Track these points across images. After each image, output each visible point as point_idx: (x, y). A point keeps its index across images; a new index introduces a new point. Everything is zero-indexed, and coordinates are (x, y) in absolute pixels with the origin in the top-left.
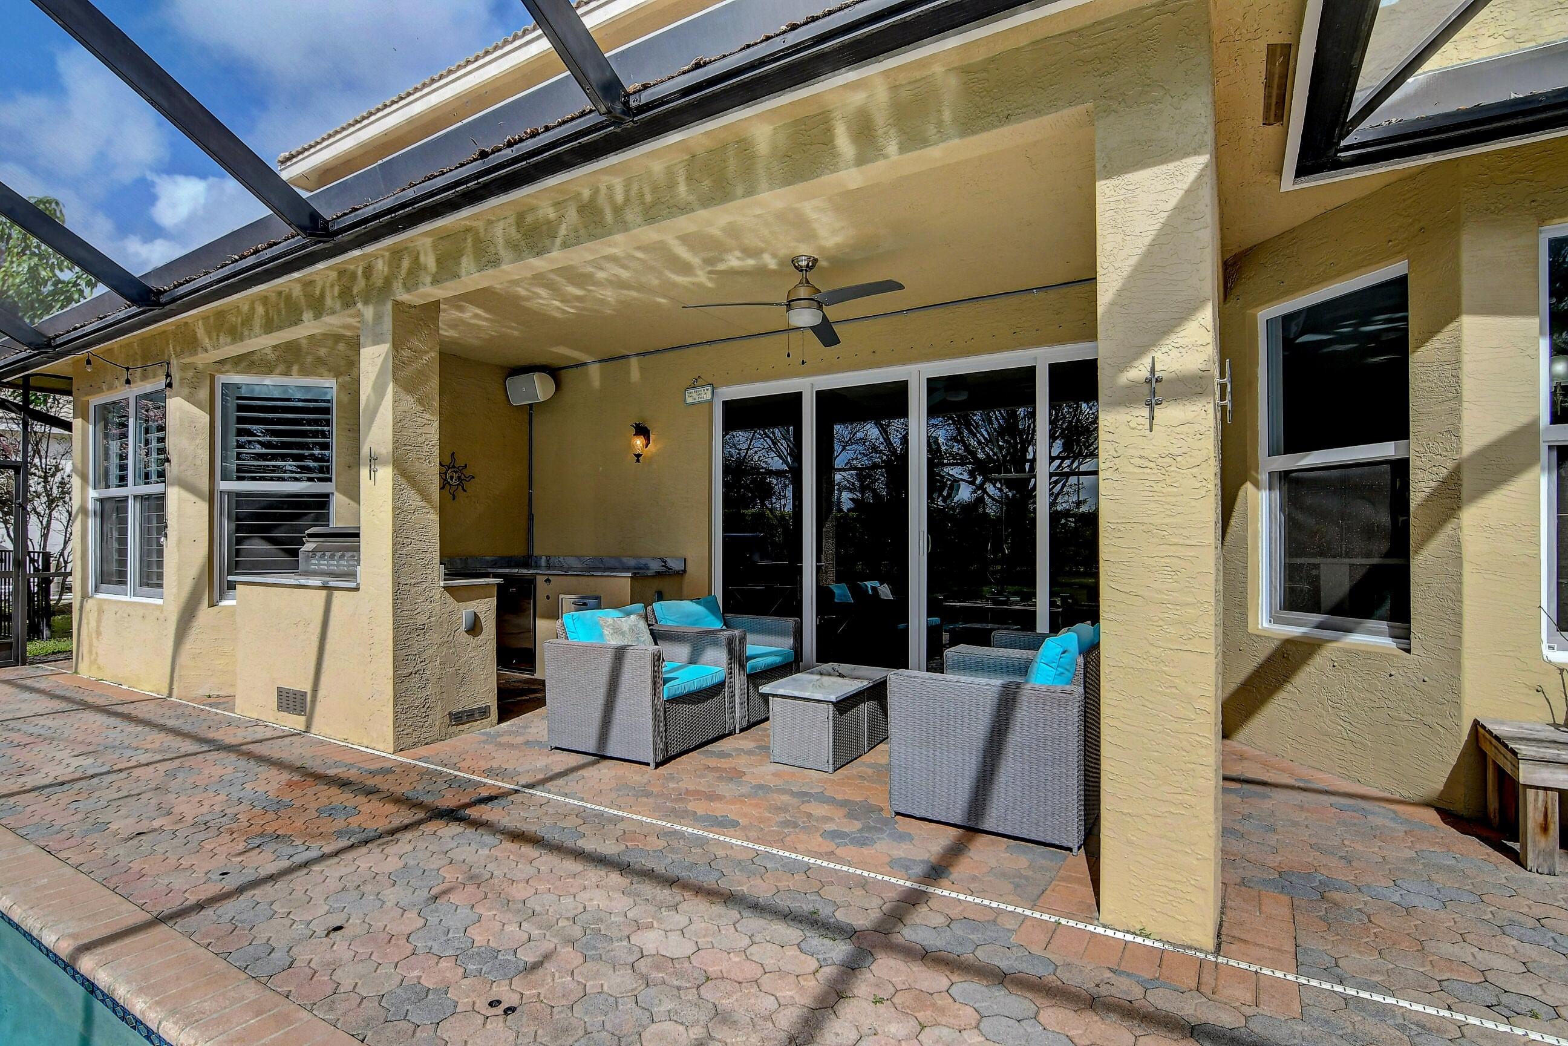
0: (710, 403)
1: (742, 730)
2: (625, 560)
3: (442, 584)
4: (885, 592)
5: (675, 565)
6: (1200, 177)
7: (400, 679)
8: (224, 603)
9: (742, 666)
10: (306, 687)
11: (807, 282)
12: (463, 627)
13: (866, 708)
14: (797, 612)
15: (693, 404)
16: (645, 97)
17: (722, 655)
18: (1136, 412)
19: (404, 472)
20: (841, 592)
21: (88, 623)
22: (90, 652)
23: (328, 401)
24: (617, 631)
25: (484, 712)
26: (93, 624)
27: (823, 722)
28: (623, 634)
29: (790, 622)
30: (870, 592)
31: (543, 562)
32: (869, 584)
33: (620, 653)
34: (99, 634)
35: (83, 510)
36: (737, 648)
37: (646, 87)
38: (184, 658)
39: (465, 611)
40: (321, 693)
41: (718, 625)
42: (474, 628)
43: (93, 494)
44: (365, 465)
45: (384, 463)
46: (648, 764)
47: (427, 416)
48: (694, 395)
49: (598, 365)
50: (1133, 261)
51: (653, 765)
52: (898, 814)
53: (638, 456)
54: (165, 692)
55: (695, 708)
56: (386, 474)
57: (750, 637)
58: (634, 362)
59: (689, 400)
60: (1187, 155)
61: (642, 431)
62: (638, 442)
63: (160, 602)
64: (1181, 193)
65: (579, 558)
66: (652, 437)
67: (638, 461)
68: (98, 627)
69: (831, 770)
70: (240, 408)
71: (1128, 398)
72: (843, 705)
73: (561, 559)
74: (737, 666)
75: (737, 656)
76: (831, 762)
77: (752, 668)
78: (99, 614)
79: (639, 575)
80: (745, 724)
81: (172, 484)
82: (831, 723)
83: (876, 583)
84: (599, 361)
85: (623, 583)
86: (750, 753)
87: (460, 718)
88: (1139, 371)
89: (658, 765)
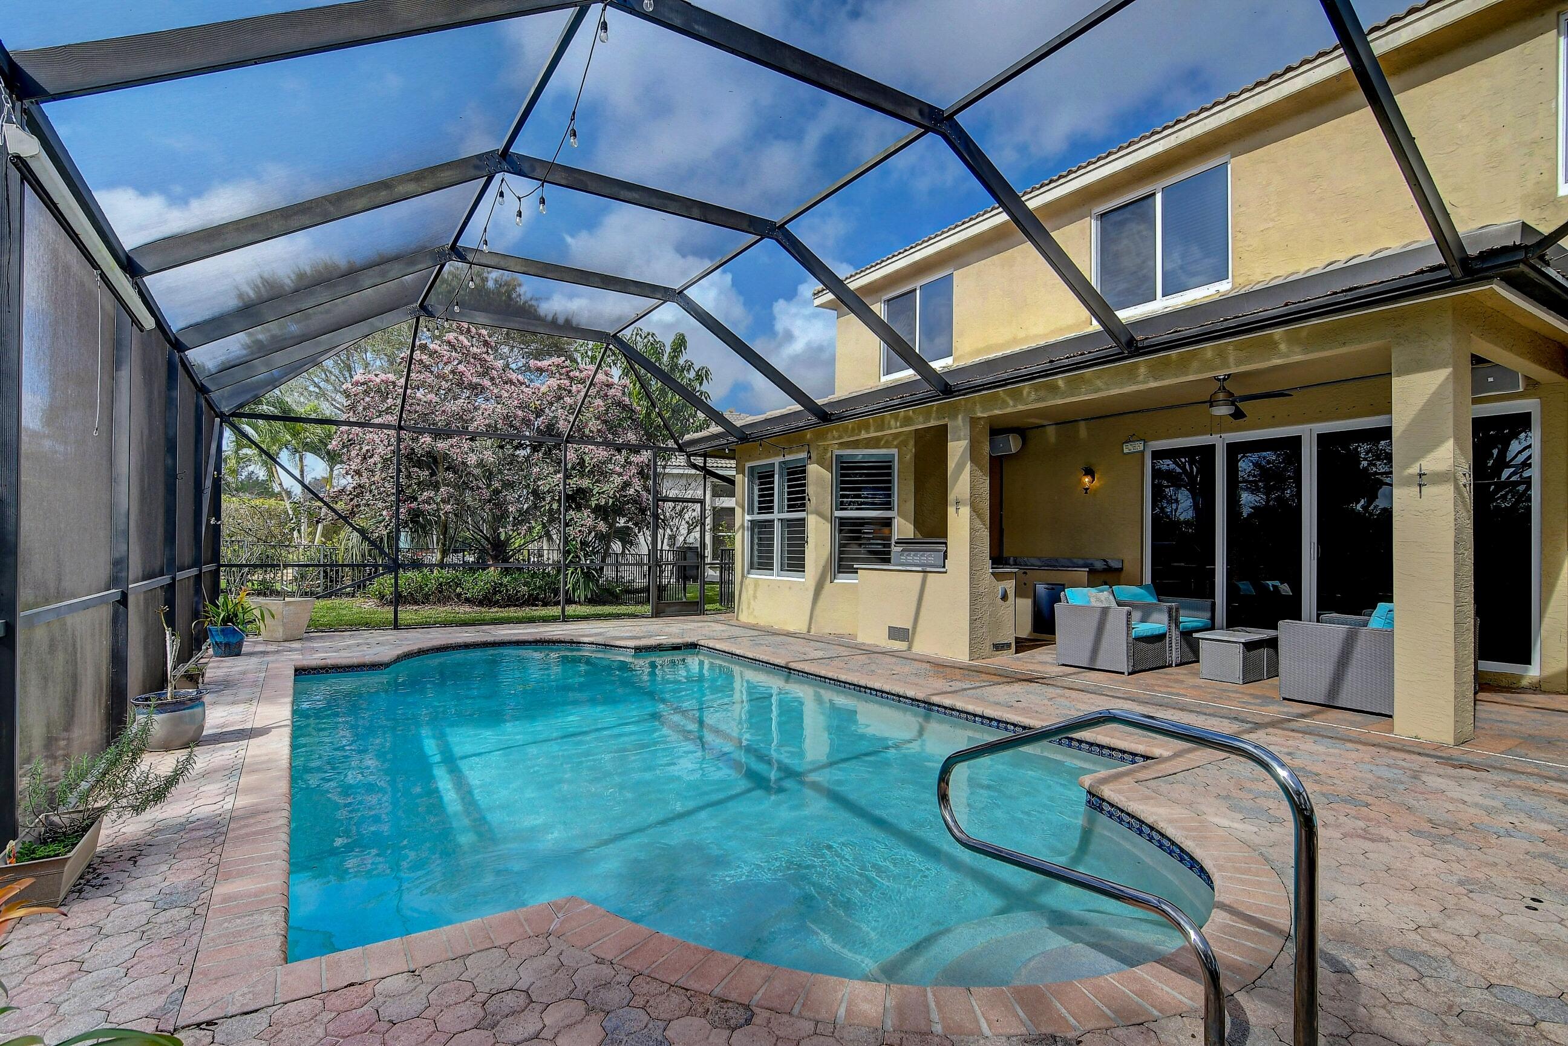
0: (1142, 452)
1: (1176, 666)
2: (1075, 560)
3: (991, 571)
4: (1285, 589)
5: (1115, 564)
6: (1447, 379)
7: (972, 621)
8: (836, 581)
9: (1177, 626)
10: (908, 625)
11: (1224, 388)
12: (1000, 596)
13: (1265, 652)
14: (1212, 595)
15: (1128, 453)
16: (1146, 343)
17: (1165, 618)
18: (1413, 489)
19: (974, 509)
20: (1245, 587)
21: (747, 591)
22: (749, 608)
23: (890, 462)
24: (1098, 600)
25: (1009, 645)
26: (751, 592)
27: (1236, 655)
28: (1102, 601)
29: (1209, 602)
30: (1272, 589)
31: (1011, 561)
32: (1270, 583)
33: (1105, 611)
34: (755, 597)
35: (743, 526)
36: (1174, 614)
37: (1146, 339)
38: (817, 612)
39: (1001, 586)
40: (919, 629)
41: (1155, 601)
42: (1004, 597)
43: (748, 517)
44: (952, 505)
45: (965, 505)
46: (1123, 673)
47: (984, 478)
48: (1130, 447)
49: (1054, 426)
50: (1411, 417)
51: (1126, 673)
52: (1284, 699)
53: (1087, 489)
54: (805, 631)
55: (1151, 646)
56: (965, 511)
57: (1181, 612)
58: (1082, 424)
59: (1126, 451)
60: (1440, 368)
61: (1090, 472)
62: (1087, 480)
63: (803, 580)
64: (1437, 386)
65: (1039, 559)
66: (1096, 476)
67: (1086, 493)
68: (755, 593)
69: (1241, 682)
70: (843, 468)
71: (1407, 482)
72: (1249, 646)
73: (1026, 559)
74: (1174, 625)
75: (1173, 619)
76: (1241, 677)
77: (1184, 628)
78: (755, 587)
79: (1092, 571)
80: (1179, 662)
81: (812, 513)
82: (1241, 655)
83: (1277, 583)
84: (1057, 424)
85: (1083, 574)
86: (1185, 674)
87: (999, 647)
88: (1414, 470)
89: (1129, 674)
